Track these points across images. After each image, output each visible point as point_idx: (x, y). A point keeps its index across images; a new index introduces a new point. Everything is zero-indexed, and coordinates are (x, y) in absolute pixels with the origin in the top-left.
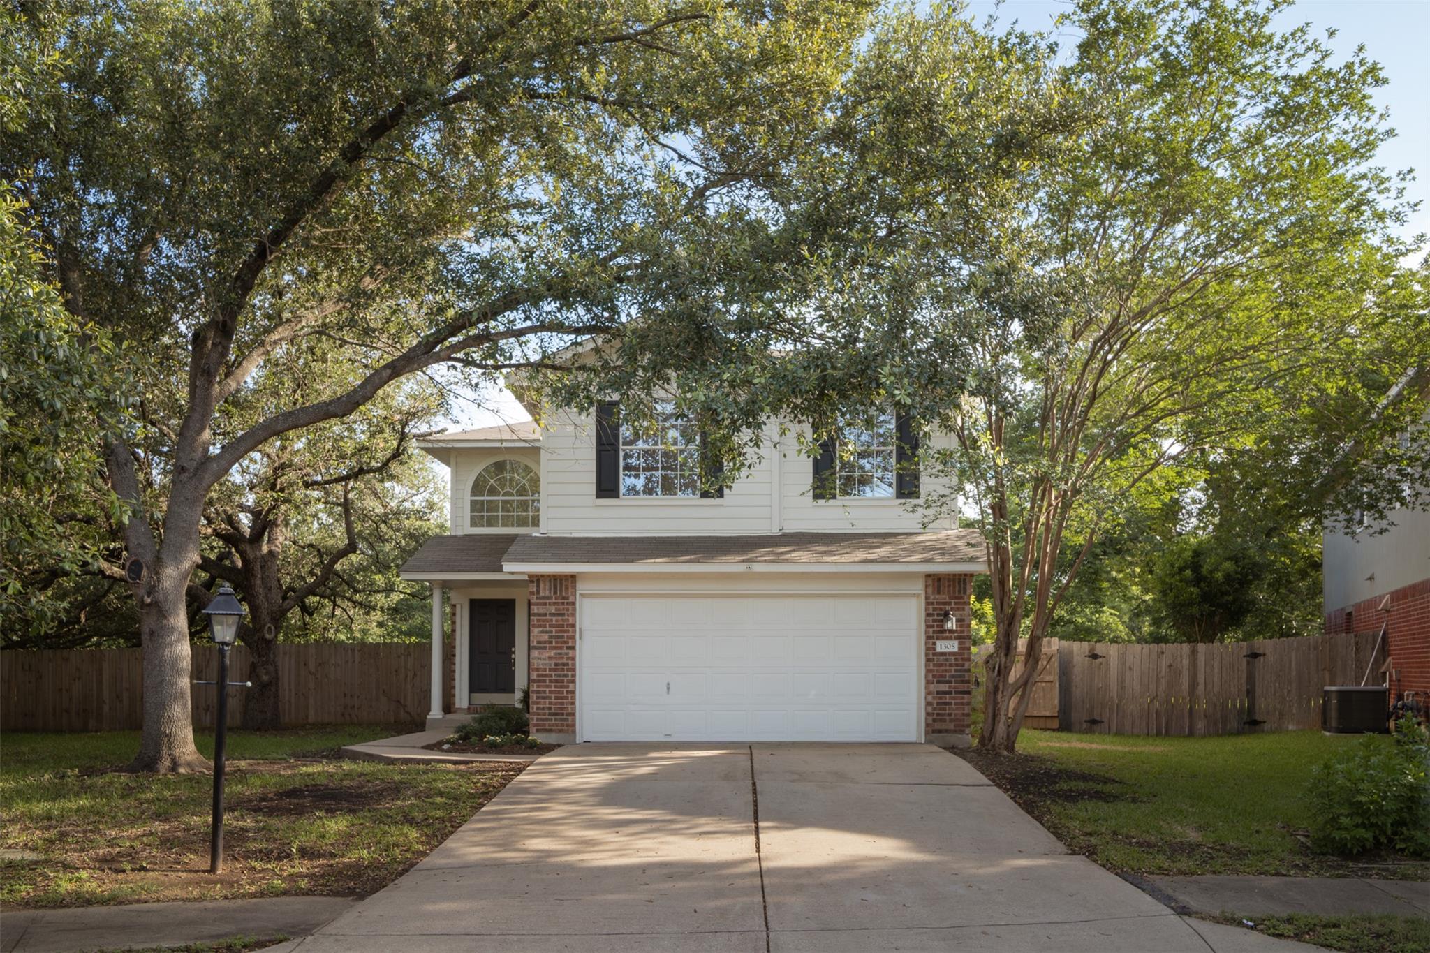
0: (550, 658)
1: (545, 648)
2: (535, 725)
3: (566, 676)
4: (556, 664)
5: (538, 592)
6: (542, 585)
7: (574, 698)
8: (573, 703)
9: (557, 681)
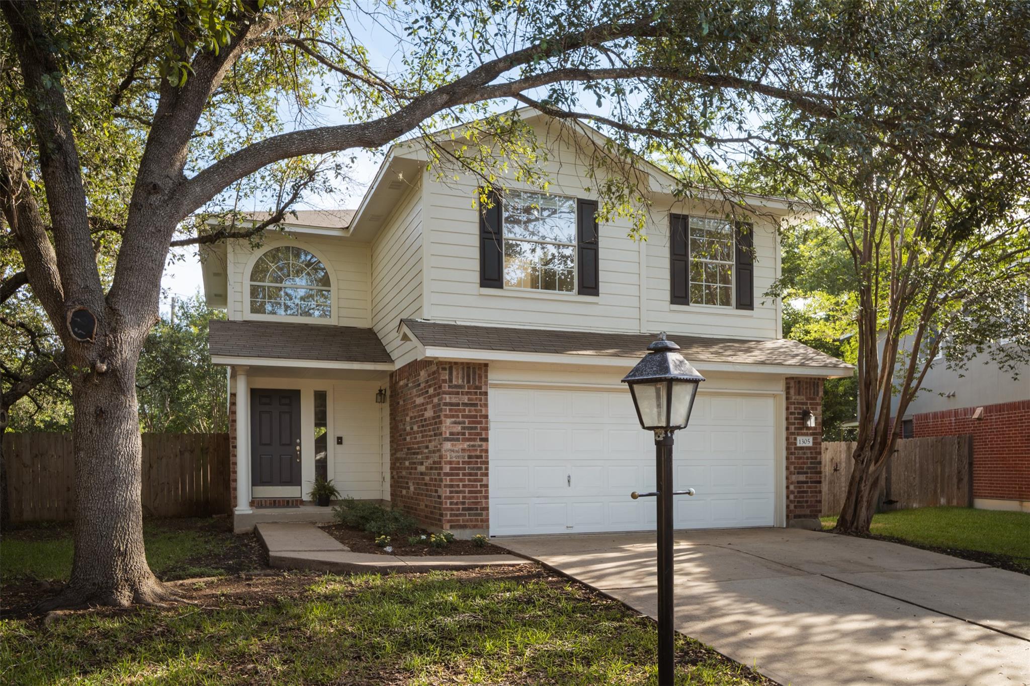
0: (463, 450)
1: (458, 440)
2: (449, 521)
3: (480, 469)
4: (470, 457)
5: (451, 381)
6: (454, 373)
7: (487, 491)
8: (487, 497)
9: (470, 474)
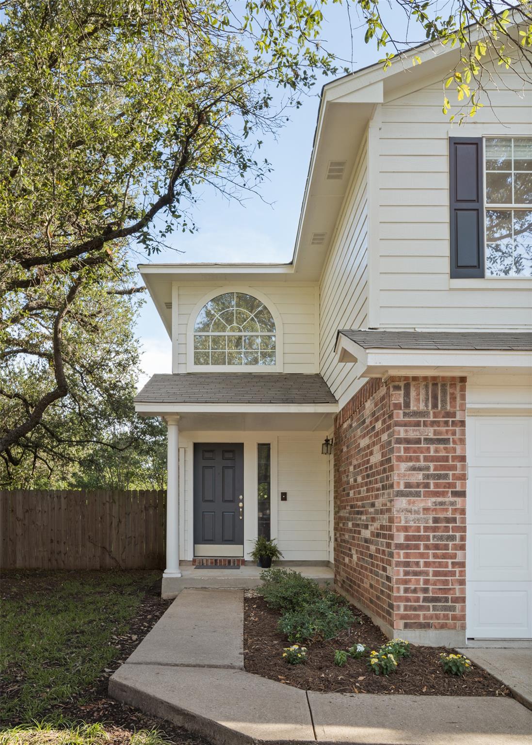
0: (426, 510)
1: (418, 494)
2: (403, 617)
3: (453, 538)
4: (436, 520)
5: (407, 405)
6: (413, 394)
7: (463, 573)
8: (462, 582)
9: (437, 547)
